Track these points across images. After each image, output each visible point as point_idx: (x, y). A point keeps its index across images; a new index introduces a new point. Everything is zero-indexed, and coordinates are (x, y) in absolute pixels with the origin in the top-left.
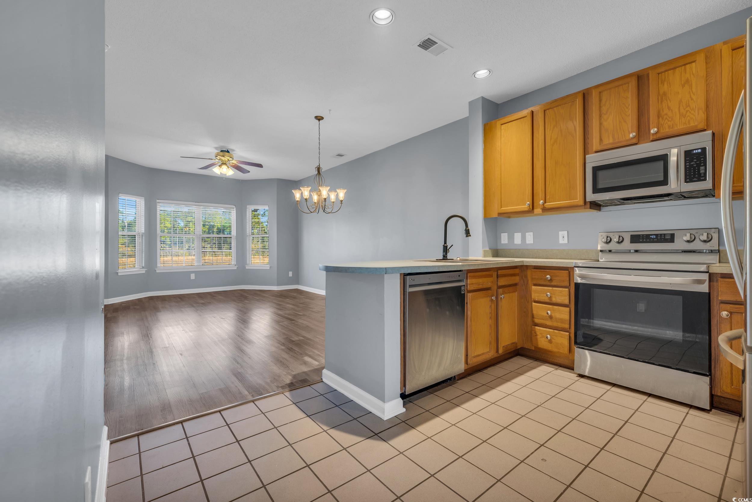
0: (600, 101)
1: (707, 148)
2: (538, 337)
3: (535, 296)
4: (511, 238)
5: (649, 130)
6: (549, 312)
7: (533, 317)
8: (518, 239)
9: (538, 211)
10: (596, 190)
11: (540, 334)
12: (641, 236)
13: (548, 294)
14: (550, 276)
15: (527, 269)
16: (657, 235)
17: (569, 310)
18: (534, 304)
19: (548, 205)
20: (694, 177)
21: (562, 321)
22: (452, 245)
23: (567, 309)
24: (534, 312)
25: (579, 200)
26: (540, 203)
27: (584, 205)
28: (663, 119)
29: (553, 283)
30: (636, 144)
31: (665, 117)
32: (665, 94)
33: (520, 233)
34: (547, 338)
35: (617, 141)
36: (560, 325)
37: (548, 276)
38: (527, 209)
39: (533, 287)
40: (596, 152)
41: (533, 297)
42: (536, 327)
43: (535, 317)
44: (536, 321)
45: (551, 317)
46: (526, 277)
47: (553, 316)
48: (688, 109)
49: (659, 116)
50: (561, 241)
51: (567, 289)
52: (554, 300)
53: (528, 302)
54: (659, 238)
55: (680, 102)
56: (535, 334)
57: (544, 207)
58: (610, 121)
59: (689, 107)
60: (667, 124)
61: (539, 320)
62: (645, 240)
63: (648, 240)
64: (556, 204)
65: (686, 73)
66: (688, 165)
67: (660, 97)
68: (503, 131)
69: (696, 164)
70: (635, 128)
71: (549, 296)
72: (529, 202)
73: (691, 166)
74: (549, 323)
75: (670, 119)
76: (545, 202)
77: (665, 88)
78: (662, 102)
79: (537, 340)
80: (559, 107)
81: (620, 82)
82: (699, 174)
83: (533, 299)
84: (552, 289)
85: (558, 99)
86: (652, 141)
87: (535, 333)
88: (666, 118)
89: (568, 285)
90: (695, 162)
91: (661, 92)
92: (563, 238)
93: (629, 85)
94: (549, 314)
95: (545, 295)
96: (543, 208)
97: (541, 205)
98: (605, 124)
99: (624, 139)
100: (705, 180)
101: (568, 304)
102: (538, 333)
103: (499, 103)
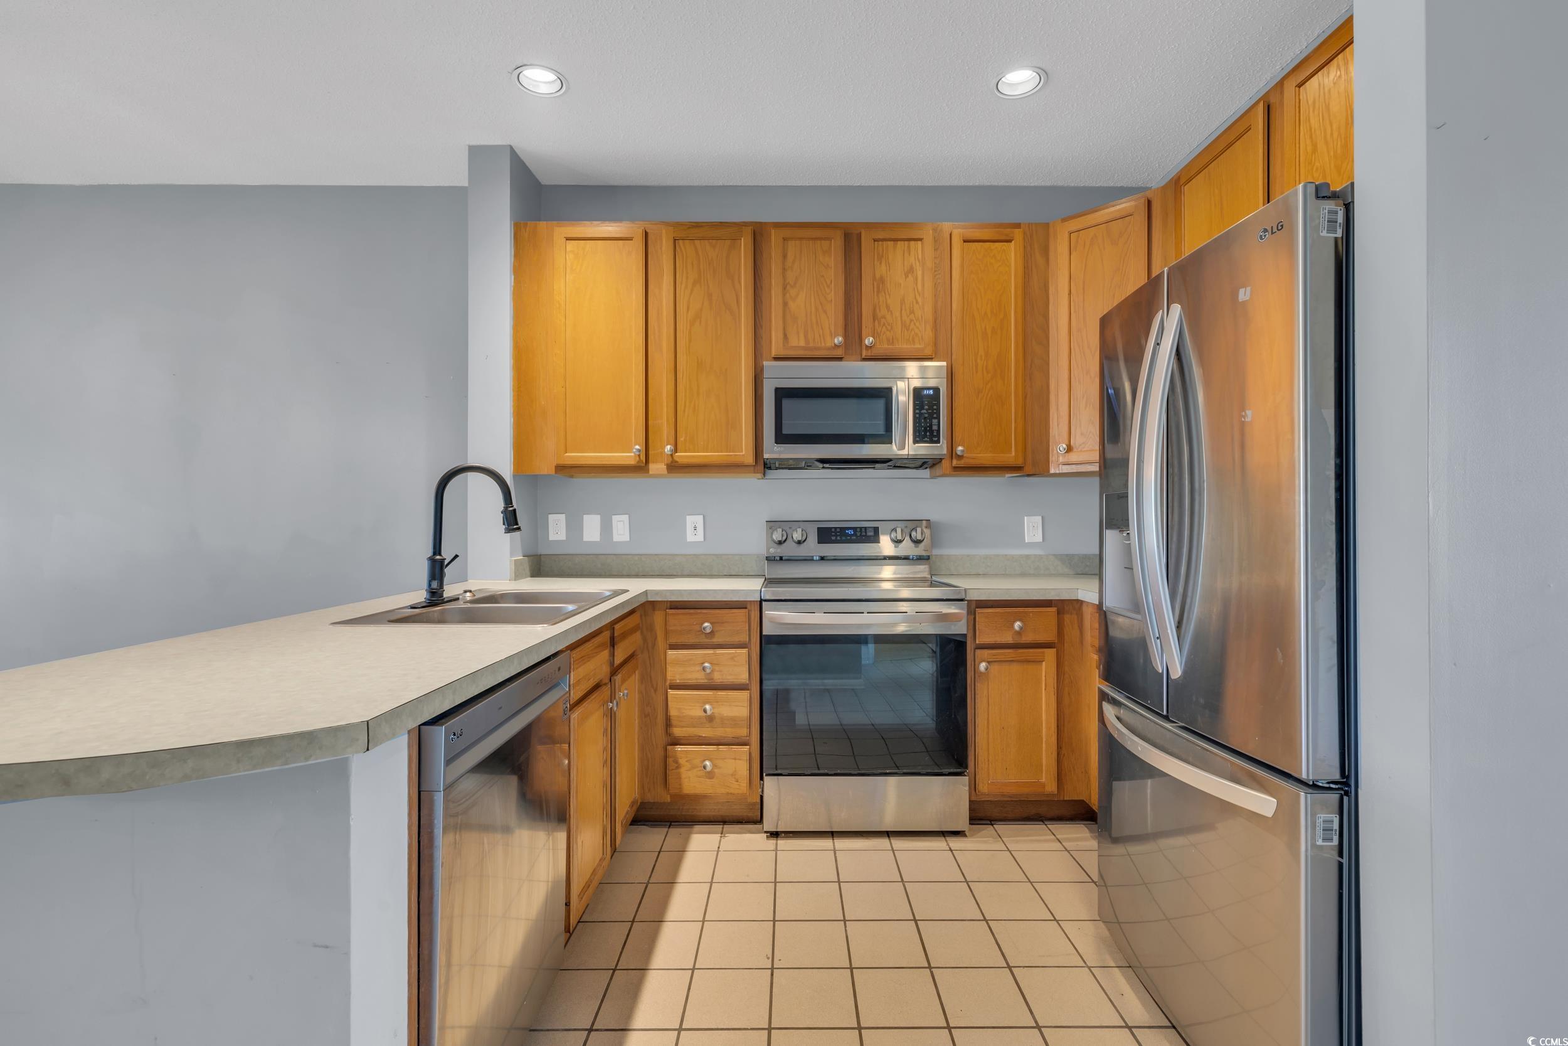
0: (785, 256)
1: (941, 389)
2: (683, 770)
3: (674, 674)
4: (575, 527)
5: (861, 340)
6: (708, 707)
7: (668, 723)
8: (591, 529)
9: (657, 467)
10: (781, 438)
11: (687, 761)
12: (833, 530)
13: (706, 664)
14: (711, 623)
15: (654, 610)
16: (854, 529)
17: (749, 695)
18: (671, 692)
19: (682, 456)
20: (925, 436)
21: (734, 722)
22: (456, 556)
23: (745, 695)
24: (673, 712)
25: (745, 453)
26: (666, 450)
27: (754, 464)
28: (879, 323)
29: (717, 640)
30: (840, 359)
31: (883, 320)
32: (882, 280)
33: (598, 517)
34: (705, 767)
35: (811, 345)
36: (729, 732)
37: (706, 624)
38: (632, 462)
39: (670, 652)
40: (776, 359)
41: (669, 677)
42: (679, 748)
43: (674, 722)
44: (677, 732)
45: (711, 719)
46: (651, 628)
47: (716, 715)
48: (912, 316)
49: (875, 318)
50: (691, 537)
51: (745, 651)
52: (718, 678)
53: (656, 691)
54: (858, 534)
55: (903, 302)
56: (676, 765)
57: (674, 461)
58: (801, 302)
59: (913, 314)
60: (885, 335)
61: (684, 729)
62: (838, 538)
63: (844, 538)
64: (700, 456)
65: (909, 255)
66: (917, 413)
67: (875, 284)
68: (570, 257)
69: (928, 413)
70: (841, 330)
71: (708, 671)
72: (639, 445)
73: (921, 414)
74: (706, 732)
75: (889, 328)
76: (676, 451)
77: (881, 270)
78: (878, 292)
79: (679, 777)
80: (706, 241)
81: (818, 233)
82: (931, 431)
83: (670, 680)
84: (713, 654)
85: (703, 224)
86: (865, 359)
87: (676, 762)
88: (884, 324)
89: (748, 640)
90: (927, 410)
91: (878, 276)
92: (694, 530)
93: (831, 243)
94: (709, 712)
95: (699, 668)
96: (672, 462)
97: (667, 455)
98: (792, 305)
99: (823, 344)
100: (938, 442)
101: (748, 682)
102: (682, 761)
103: (545, 181)
